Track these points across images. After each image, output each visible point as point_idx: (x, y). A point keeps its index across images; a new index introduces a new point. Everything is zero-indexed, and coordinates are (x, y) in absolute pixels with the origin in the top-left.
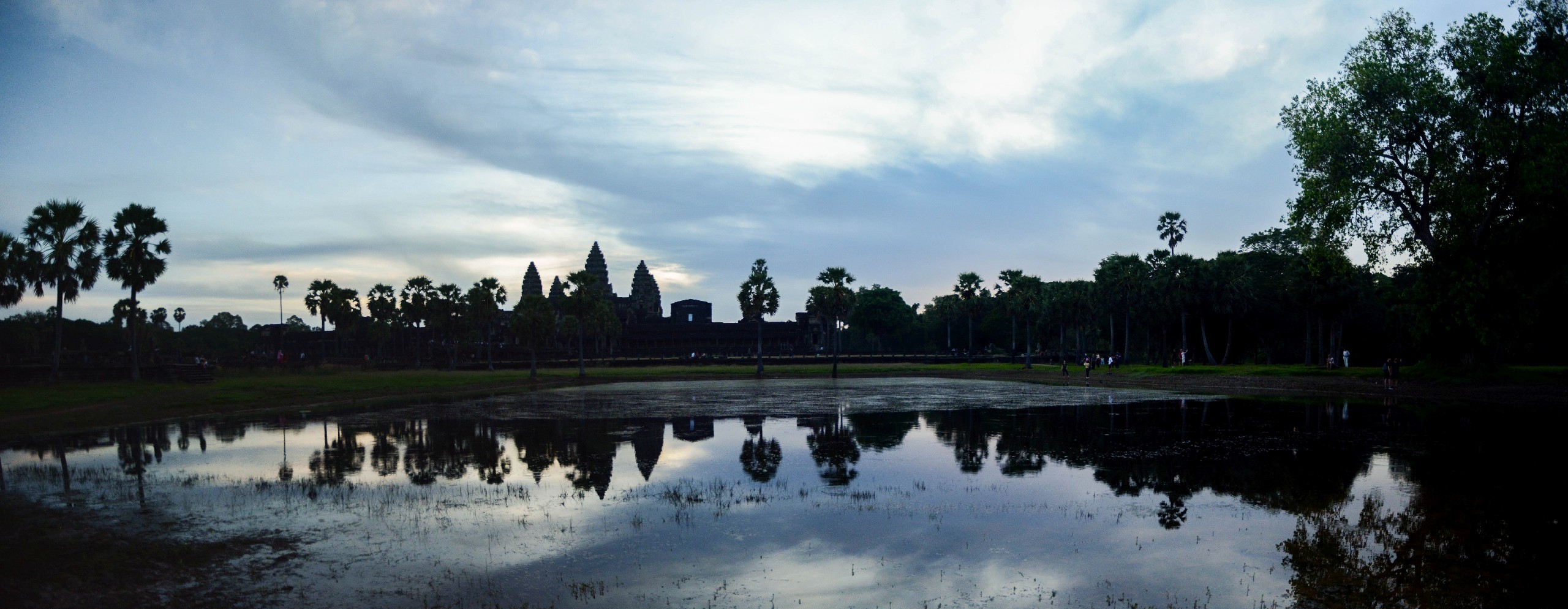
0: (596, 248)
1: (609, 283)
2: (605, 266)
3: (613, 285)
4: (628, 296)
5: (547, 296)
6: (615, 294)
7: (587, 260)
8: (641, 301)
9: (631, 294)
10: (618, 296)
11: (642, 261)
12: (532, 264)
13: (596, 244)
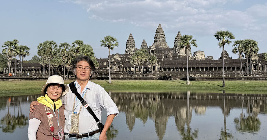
2: (164, 34)
3: (167, 42)
7: (156, 32)
9: (174, 47)
10: (169, 48)
11: (179, 32)
12: (131, 34)
13: (160, 24)
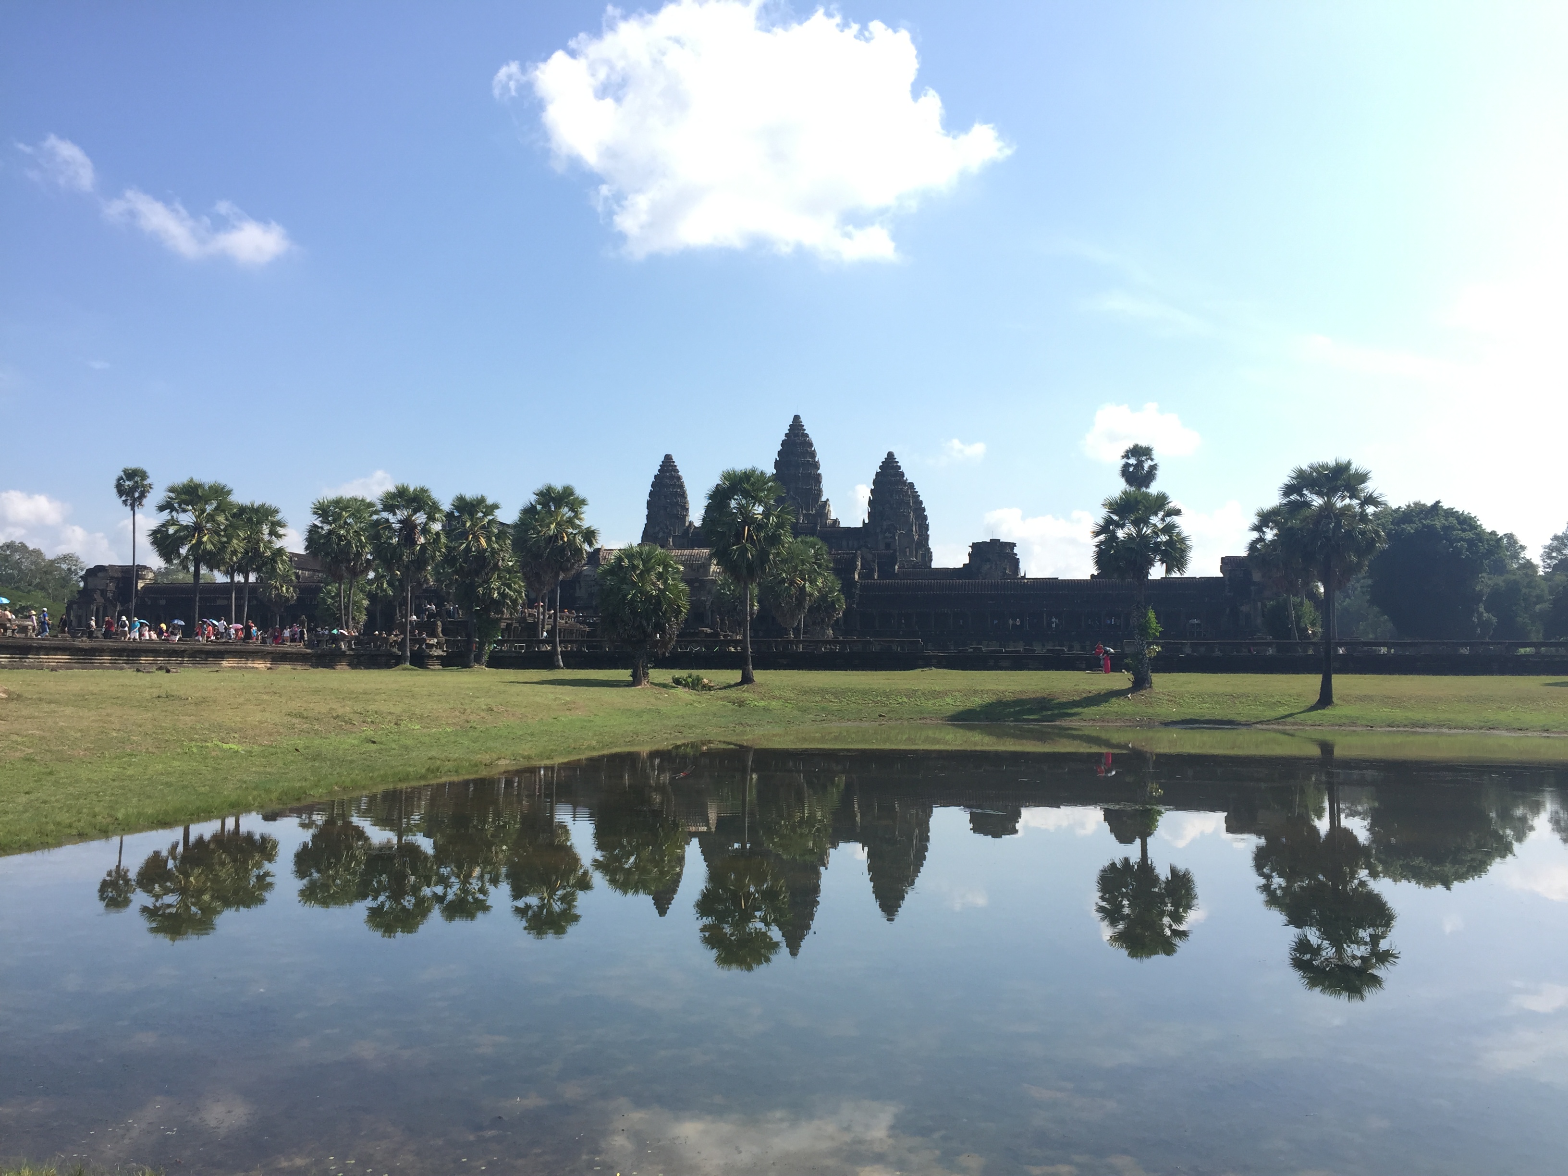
0: (796, 426)
1: (824, 499)
2: (816, 466)
3: (830, 502)
4: (860, 525)
5: (698, 523)
6: (836, 521)
7: (779, 453)
8: (887, 534)
9: (867, 521)
10: (842, 525)
11: (890, 455)
12: (668, 459)
13: (797, 418)
